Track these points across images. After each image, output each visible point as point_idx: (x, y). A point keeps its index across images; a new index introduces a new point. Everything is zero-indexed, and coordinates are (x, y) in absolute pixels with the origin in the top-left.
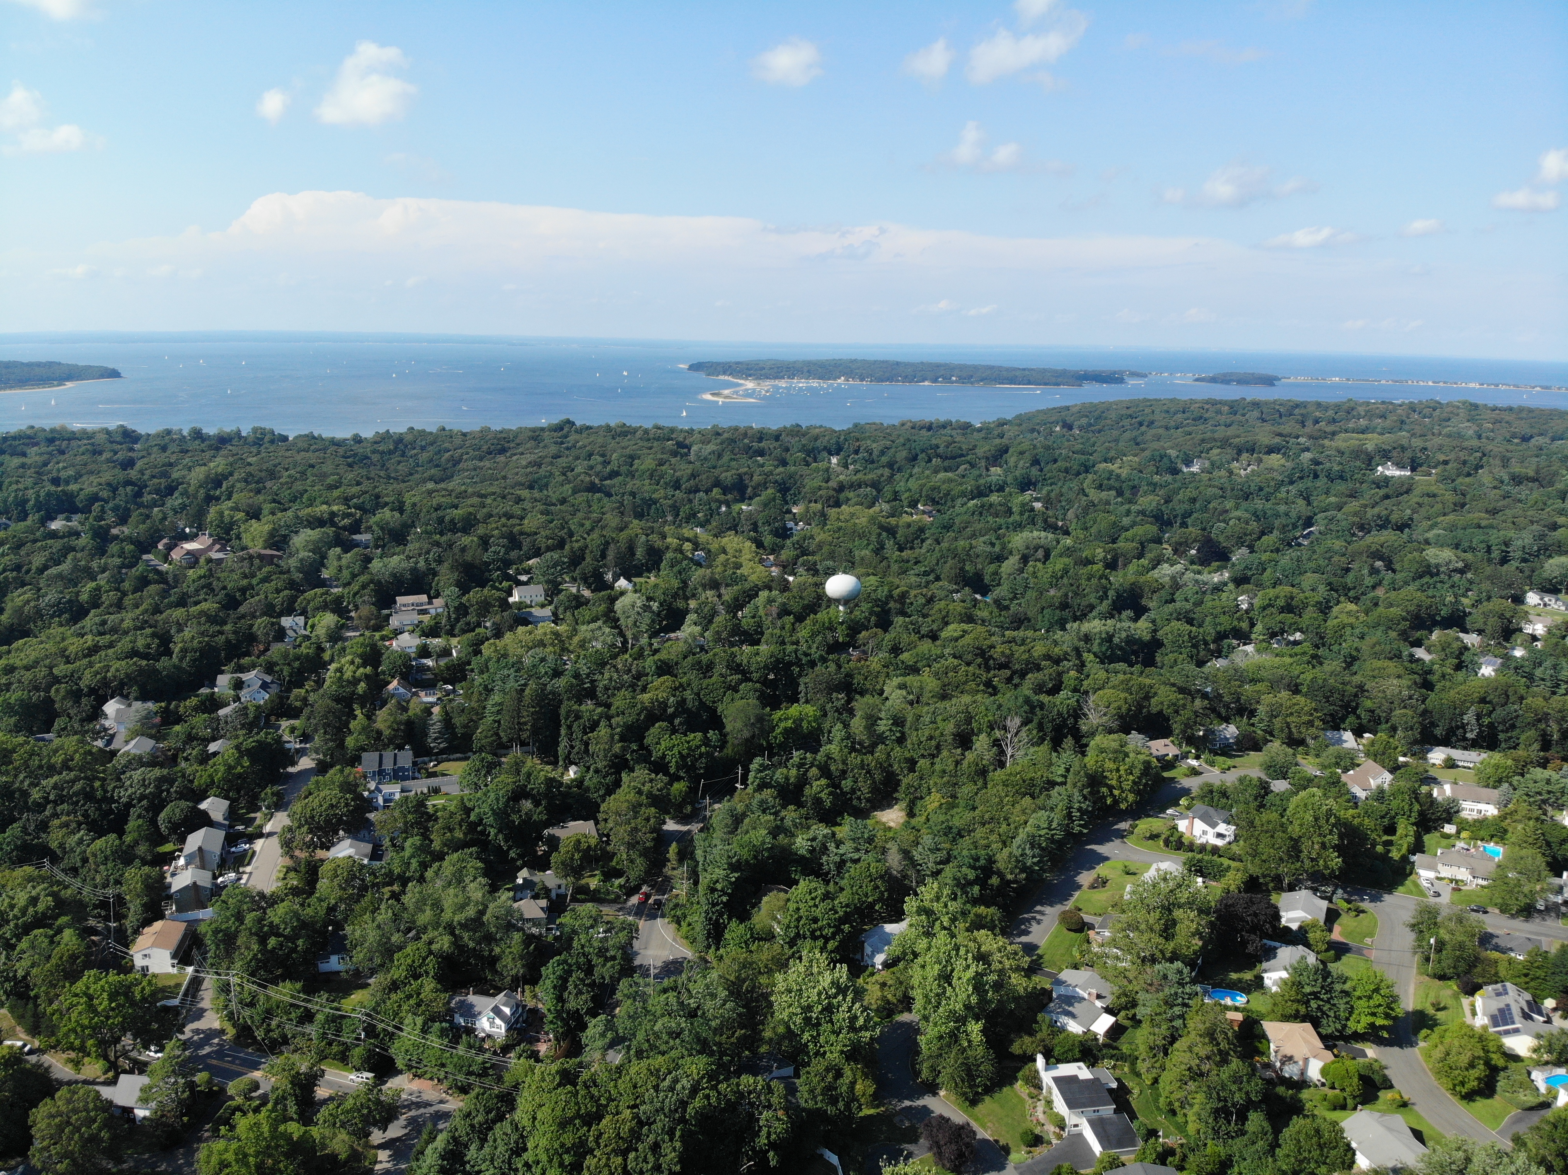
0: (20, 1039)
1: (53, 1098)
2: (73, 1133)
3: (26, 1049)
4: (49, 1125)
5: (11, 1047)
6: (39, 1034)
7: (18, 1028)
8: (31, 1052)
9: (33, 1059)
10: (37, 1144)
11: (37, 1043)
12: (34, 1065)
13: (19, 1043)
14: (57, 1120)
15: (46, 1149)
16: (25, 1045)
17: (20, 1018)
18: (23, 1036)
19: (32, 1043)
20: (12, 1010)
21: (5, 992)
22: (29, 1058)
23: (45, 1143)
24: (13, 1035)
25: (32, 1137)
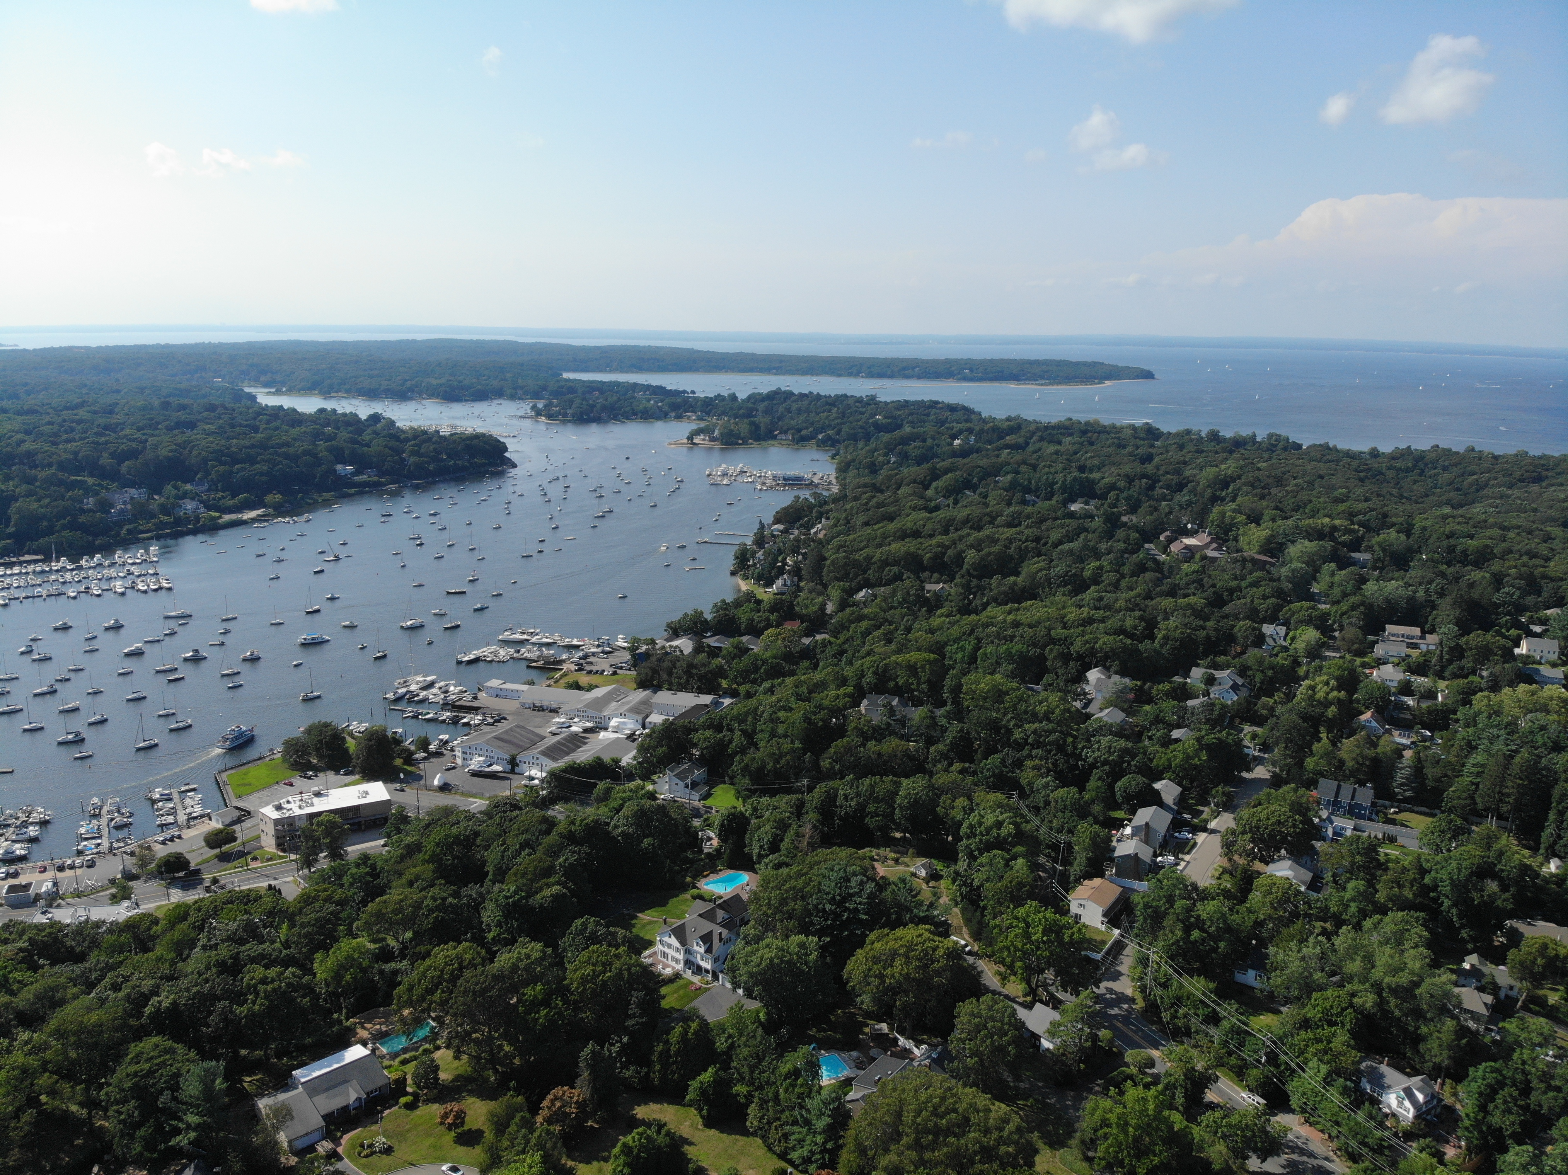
0: (964, 939)
1: (978, 1000)
2: (986, 1036)
3: (967, 949)
4: (969, 1021)
5: (956, 943)
6: (980, 940)
7: (964, 929)
8: (970, 953)
9: (971, 959)
10: (956, 1034)
11: (976, 948)
12: (970, 965)
13: (963, 942)
14: (977, 1020)
15: (963, 1041)
16: (966, 945)
17: (968, 921)
18: (967, 937)
19: (973, 946)
20: (963, 911)
21: (961, 894)
22: (968, 957)
23: (963, 1036)
24: (960, 934)
25: (954, 1025)
